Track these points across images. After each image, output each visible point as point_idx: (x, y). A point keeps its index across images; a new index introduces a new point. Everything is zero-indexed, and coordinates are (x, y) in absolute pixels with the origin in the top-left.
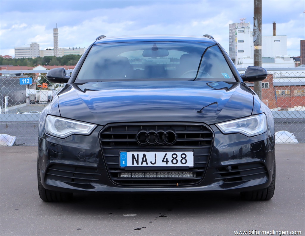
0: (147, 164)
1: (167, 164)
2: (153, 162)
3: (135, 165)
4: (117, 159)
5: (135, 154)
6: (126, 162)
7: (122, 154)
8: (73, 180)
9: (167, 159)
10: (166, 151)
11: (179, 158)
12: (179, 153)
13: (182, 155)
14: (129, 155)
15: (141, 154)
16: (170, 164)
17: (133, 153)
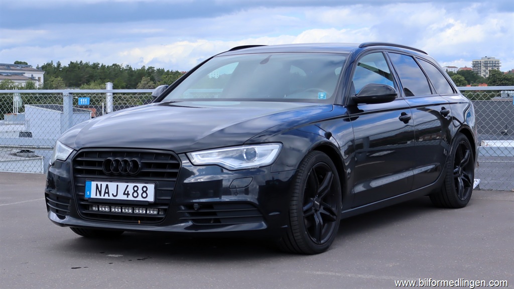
0: (109, 196)
1: (128, 197)
2: (115, 194)
4: (83, 189)
5: (99, 183)
7: (87, 183)
9: (128, 191)
11: (140, 192)
12: (140, 186)
15: (104, 184)
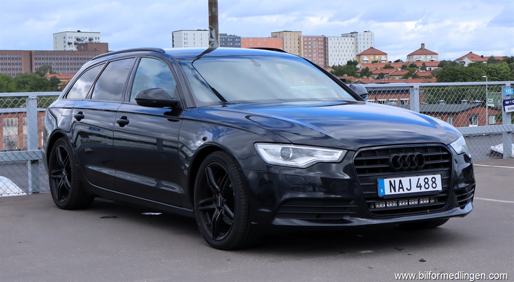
0: (404, 191)
1: (421, 189)
2: (409, 188)
3: (393, 193)
6: (384, 190)
8: (319, 216)
10: (419, 176)
13: (432, 178)
14: (386, 181)
15: (397, 180)
16: (423, 190)
17: (390, 179)
